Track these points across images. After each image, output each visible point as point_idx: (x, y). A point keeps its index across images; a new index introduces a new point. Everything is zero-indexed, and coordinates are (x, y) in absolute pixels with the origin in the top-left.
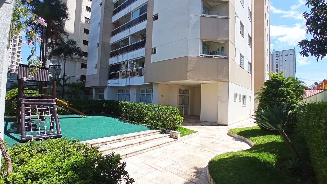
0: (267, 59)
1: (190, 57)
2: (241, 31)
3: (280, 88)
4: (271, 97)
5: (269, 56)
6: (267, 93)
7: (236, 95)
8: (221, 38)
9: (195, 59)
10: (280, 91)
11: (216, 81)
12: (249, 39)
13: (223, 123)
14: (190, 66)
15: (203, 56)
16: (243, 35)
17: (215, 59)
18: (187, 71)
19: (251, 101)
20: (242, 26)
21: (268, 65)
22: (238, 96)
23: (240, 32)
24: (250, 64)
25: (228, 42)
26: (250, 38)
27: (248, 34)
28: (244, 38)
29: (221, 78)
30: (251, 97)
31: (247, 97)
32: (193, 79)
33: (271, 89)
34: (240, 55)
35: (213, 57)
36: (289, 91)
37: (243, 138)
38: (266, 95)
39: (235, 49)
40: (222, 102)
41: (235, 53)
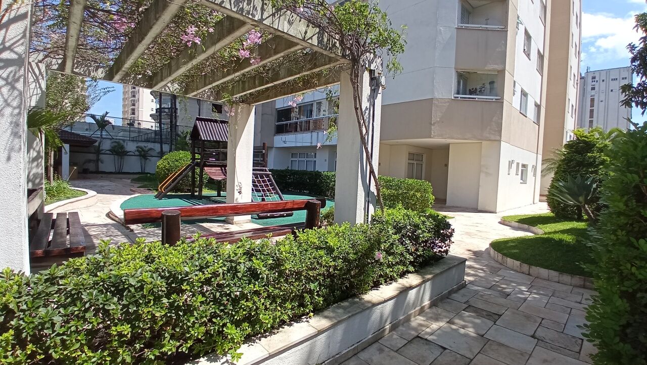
0: (572, 94)
1: (437, 99)
2: (525, 48)
3: (589, 153)
4: (575, 167)
5: (576, 86)
6: (568, 160)
7: (511, 163)
8: (492, 67)
9: (445, 103)
10: (590, 158)
11: (479, 140)
12: (539, 58)
13: (487, 208)
14: (436, 116)
15: (458, 97)
16: (528, 56)
17: (479, 102)
18: (431, 124)
19: (535, 175)
20: (528, 37)
21: (573, 106)
22: (514, 166)
23: (525, 50)
24: (538, 107)
25: (502, 72)
26: (541, 57)
27: (538, 50)
28: (530, 60)
29: (488, 135)
30: (536, 167)
31: (530, 168)
32: (441, 136)
33: (575, 154)
34: (522, 91)
35: (475, 98)
36: (603, 159)
37: (526, 226)
38: (567, 164)
39: (515, 82)
40: (487, 174)
41: (514, 91)
